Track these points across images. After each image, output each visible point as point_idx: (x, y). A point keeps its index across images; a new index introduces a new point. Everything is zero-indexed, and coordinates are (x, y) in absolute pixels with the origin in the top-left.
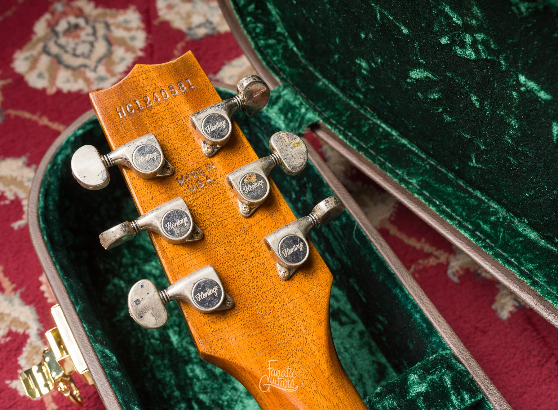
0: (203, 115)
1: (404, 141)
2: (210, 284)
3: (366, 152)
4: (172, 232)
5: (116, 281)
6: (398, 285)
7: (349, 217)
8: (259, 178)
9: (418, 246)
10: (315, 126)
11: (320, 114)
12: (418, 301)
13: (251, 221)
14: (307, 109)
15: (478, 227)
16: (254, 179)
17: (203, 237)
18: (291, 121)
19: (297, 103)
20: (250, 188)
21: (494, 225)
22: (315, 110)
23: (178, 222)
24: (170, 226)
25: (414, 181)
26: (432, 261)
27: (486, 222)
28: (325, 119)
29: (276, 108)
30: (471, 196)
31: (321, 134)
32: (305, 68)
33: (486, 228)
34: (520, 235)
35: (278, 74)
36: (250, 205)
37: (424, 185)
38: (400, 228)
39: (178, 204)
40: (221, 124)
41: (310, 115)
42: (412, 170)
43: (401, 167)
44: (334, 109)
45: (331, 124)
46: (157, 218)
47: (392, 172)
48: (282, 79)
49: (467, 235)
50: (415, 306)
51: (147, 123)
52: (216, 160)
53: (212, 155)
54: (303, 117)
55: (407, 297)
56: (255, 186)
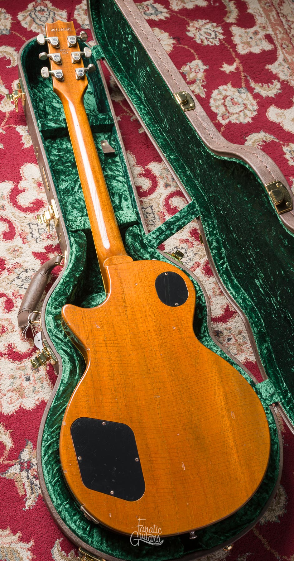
0: (70, 37)
1: (122, 67)
2: (60, 73)
3: (112, 67)
4: (55, 59)
5: (35, 90)
6: (107, 100)
7: (102, 82)
8: (78, 55)
9: (126, 110)
10: (103, 59)
11: (105, 55)
12: (109, 104)
13: (74, 65)
14: (103, 53)
15: (128, 88)
16: (77, 55)
17: (62, 64)
18: (97, 55)
19: (101, 51)
20: (76, 57)
21: (131, 89)
22: (104, 54)
23: (57, 58)
24: (55, 58)
25: (120, 76)
26: (128, 114)
27: (130, 88)
28: (106, 57)
29: (95, 50)
30: (130, 82)
31: (104, 62)
32: (107, 42)
33: (129, 89)
34: (136, 92)
35: (98, 41)
36: (75, 61)
37: (121, 78)
38: (123, 104)
39: (59, 54)
40: (74, 40)
41: (103, 55)
42: (120, 74)
43: (118, 72)
44: (109, 55)
45: (107, 59)
46: (53, 55)
47: (116, 74)
48: (99, 43)
49: (125, 90)
50: (108, 105)
51: (57, 35)
52: (70, 49)
53: (70, 47)
54: (100, 55)
55: (107, 102)
56: (77, 56)
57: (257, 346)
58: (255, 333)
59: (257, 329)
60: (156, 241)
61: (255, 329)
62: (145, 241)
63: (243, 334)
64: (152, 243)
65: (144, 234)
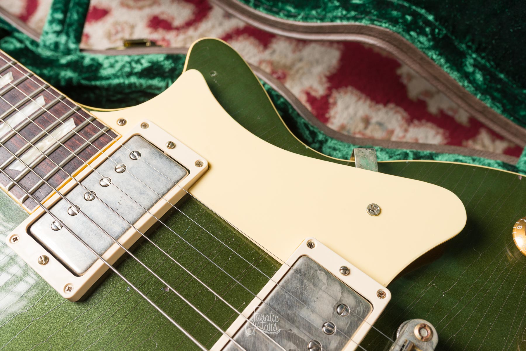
57: (454, 75)
58: (429, 49)
59: (426, 35)
60: (68, 35)
61: (423, 39)
62: (46, 53)
63: (374, 120)
64: (62, 47)
65: (33, 42)
